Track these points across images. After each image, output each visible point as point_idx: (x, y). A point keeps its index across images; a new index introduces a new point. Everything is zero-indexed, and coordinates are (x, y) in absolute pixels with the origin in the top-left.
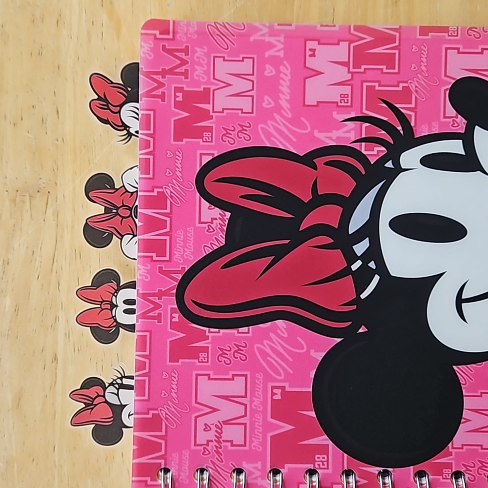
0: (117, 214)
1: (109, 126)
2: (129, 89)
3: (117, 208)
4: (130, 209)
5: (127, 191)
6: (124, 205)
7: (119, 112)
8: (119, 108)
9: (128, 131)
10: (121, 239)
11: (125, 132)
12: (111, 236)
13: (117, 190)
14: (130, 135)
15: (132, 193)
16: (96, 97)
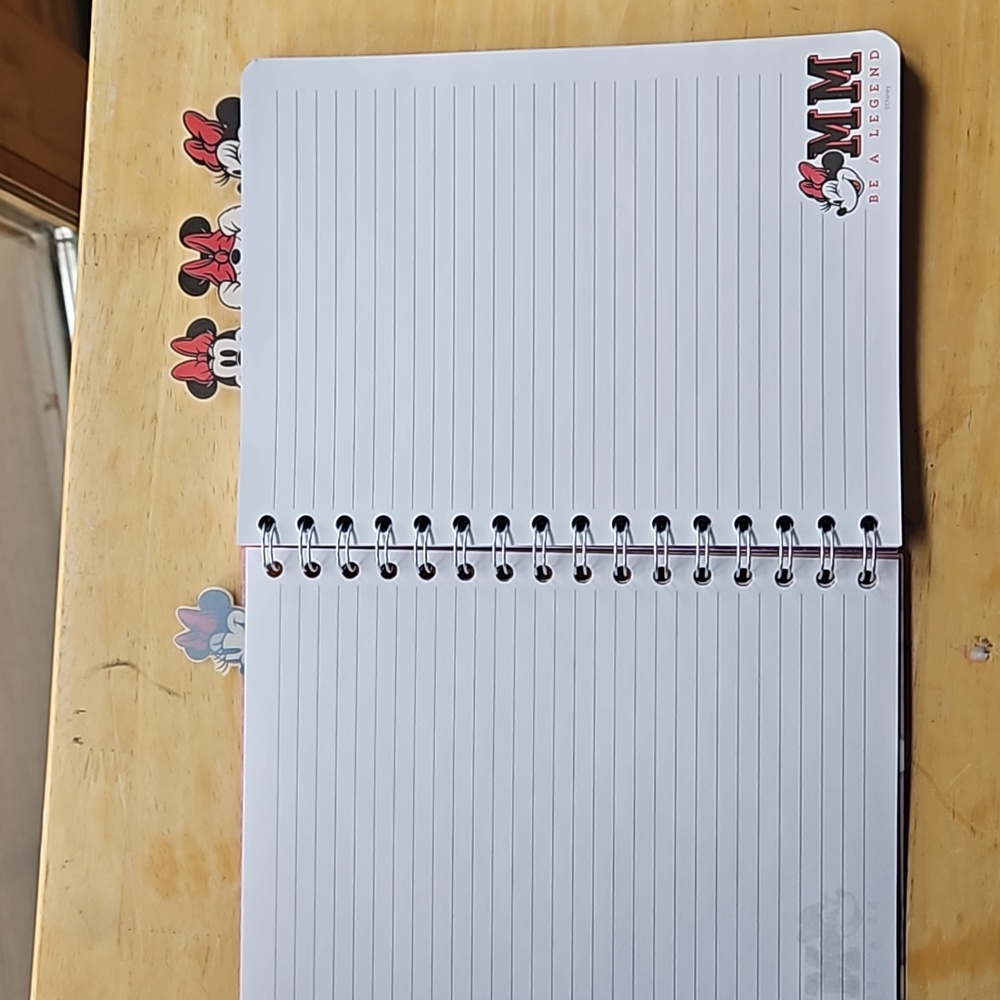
0: (214, 259)
1: (204, 167)
2: (225, 126)
3: (214, 254)
4: (228, 254)
5: (224, 235)
6: (220, 250)
7: (215, 152)
8: (214, 148)
9: (226, 172)
10: (219, 287)
11: (222, 173)
12: (207, 283)
13: (213, 234)
14: (227, 175)
15: (229, 237)
16: (190, 136)
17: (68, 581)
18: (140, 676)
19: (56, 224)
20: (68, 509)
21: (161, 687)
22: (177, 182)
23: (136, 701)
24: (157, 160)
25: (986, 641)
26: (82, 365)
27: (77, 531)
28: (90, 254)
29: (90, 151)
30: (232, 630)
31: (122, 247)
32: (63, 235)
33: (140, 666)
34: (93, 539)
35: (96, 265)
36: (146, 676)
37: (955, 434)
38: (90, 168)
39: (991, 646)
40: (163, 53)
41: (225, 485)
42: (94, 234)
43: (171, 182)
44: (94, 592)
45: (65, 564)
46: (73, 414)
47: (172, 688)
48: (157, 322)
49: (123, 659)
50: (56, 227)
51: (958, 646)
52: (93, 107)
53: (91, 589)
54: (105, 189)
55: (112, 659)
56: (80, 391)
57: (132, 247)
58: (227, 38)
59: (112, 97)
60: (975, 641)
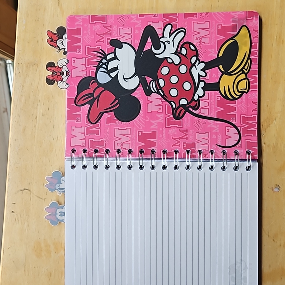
17: (10, 166)
18: (32, 193)
19: (7, 59)
20: (10, 144)
21: (38, 197)
22: (43, 48)
23: (30, 201)
24: (37, 42)
25: (278, 186)
26: (15, 102)
27: (13, 151)
28: (17, 69)
29: (18, 39)
30: (62, 183)
31: (27, 67)
32: (9, 62)
33: (31, 190)
34: (18, 153)
35: (19, 72)
36: (33, 194)
37: (271, 126)
38: (17, 43)
39: (280, 187)
40: (40, 10)
41: (57, 138)
42: (19, 63)
43: (42, 48)
44: (18, 169)
45: (9, 160)
46: (12, 116)
47: (41, 197)
48: (37, 90)
49: (26, 188)
50: (7, 60)
51: (270, 187)
52: (19, 25)
53: (17, 168)
54: (22, 50)
55: (23, 188)
56: (14, 109)
57: (30, 67)
58: (58, 6)
59: (24, 23)
60: (275, 186)
